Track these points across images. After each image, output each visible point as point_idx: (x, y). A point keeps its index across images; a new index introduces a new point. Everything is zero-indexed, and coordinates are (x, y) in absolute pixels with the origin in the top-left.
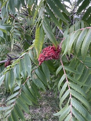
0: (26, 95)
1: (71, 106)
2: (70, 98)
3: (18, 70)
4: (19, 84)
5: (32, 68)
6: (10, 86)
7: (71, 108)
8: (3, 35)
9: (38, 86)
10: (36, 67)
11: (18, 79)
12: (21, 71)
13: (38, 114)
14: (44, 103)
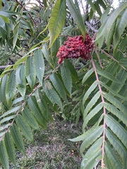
0: (32, 112)
1: (104, 125)
2: (104, 113)
3: (23, 73)
4: (23, 94)
5: (45, 71)
6: (7, 96)
7: (105, 128)
8: (4, 25)
9: (52, 101)
10: (51, 71)
11: (21, 86)
12: (28, 74)
13: (45, 154)
14: (54, 138)
